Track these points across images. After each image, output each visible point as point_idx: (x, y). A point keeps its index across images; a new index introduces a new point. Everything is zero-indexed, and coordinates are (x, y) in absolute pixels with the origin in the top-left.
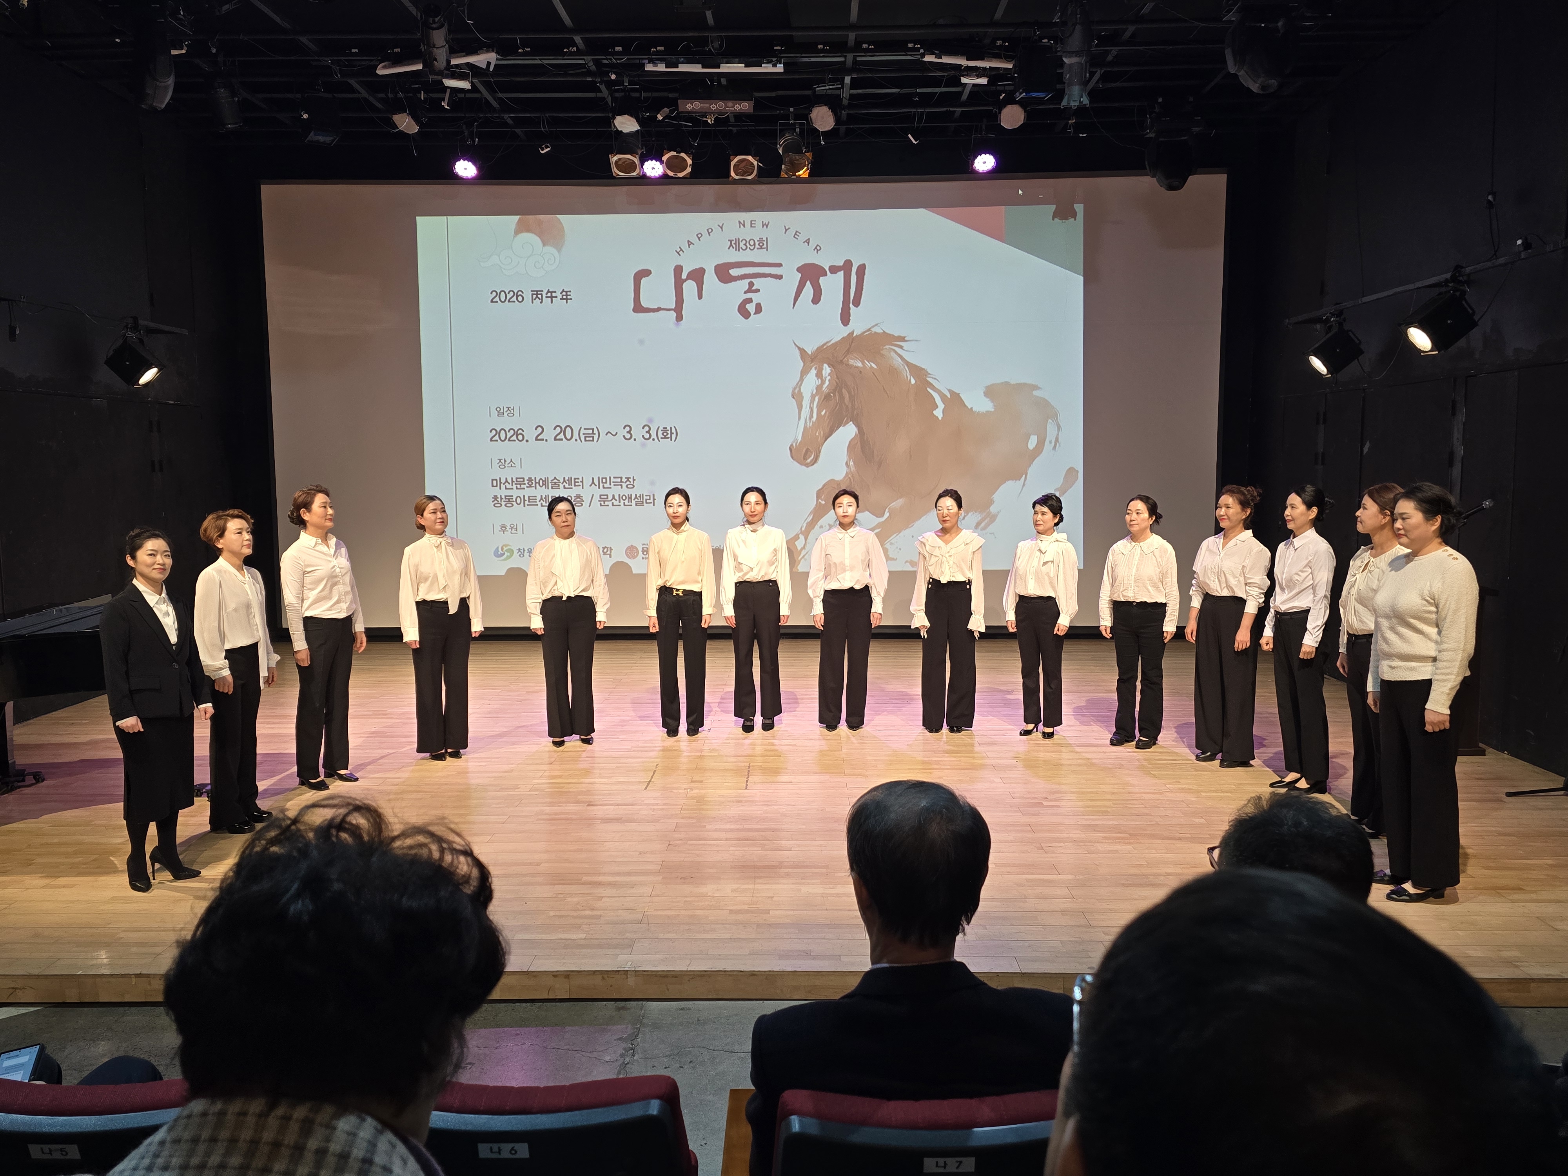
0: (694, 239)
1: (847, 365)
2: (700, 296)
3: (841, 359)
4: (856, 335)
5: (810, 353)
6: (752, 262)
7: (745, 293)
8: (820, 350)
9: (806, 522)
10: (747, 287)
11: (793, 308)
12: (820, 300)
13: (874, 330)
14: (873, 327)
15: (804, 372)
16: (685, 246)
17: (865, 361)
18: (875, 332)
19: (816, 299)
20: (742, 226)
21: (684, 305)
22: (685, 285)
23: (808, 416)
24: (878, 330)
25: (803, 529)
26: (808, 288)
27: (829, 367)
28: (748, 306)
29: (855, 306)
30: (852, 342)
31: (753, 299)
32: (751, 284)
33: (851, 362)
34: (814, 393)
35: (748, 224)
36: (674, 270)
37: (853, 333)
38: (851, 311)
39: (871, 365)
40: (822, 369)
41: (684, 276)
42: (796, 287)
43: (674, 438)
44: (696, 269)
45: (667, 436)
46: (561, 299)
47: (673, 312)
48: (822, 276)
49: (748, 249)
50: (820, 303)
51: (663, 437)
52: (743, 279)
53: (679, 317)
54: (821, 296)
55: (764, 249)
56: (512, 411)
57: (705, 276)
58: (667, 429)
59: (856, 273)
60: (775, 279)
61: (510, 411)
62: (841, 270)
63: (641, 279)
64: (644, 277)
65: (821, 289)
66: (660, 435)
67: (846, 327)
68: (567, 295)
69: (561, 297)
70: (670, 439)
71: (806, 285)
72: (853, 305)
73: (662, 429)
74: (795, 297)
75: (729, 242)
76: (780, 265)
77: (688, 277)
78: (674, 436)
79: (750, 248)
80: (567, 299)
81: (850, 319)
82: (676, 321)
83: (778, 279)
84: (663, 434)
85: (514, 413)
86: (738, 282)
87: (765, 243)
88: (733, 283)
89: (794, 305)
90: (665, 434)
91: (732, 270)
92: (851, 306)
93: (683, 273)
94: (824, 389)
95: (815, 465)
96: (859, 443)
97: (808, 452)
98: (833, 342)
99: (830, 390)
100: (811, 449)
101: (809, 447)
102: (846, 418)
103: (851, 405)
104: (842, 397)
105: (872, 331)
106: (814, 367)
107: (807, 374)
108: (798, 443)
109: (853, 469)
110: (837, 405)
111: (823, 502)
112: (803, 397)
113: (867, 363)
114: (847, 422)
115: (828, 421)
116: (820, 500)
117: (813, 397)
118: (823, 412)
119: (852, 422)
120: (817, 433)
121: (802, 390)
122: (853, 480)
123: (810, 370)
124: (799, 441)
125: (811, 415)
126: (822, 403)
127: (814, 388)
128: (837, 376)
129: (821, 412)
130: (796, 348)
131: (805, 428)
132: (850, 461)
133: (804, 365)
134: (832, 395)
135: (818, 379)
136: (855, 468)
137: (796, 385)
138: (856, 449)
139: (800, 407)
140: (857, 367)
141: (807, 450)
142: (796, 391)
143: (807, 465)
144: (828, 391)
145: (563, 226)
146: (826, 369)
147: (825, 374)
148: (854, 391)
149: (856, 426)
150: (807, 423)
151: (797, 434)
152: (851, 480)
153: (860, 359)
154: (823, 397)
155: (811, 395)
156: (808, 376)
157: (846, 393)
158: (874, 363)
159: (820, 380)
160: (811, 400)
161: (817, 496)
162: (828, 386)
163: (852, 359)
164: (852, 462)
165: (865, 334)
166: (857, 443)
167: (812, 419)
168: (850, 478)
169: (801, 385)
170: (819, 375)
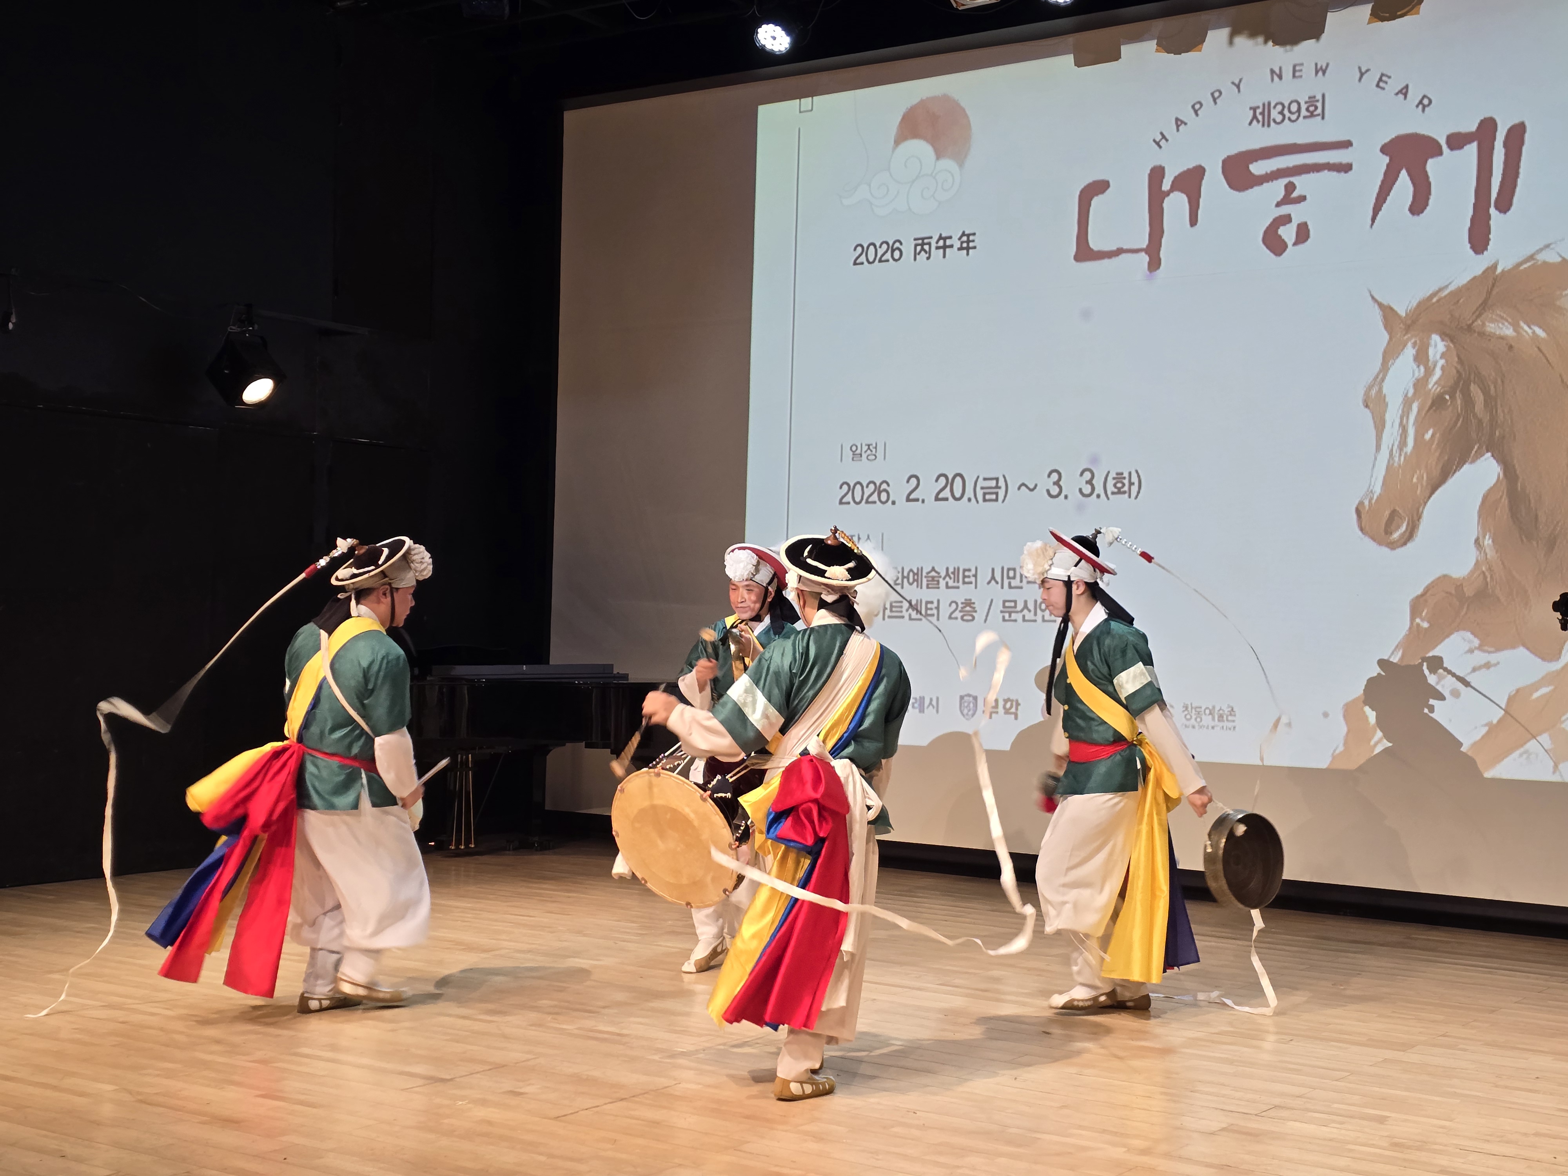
0: (1187, 115)
1: (1482, 334)
2: (1193, 221)
4: (1503, 271)
5: (1403, 314)
6: (1295, 145)
7: (1278, 205)
8: (1424, 306)
10: (1282, 193)
11: (1371, 228)
12: (1427, 205)
13: (1541, 257)
14: (1540, 251)
15: (1390, 354)
16: (1170, 129)
17: (1522, 324)
18: (1545, 263)
19: (1418, 205)
20: (1276, 78)
21: (1164, 241)
22: (1167, 203)
23: (1396, 443)
24: (1552, 257)
26: (1404, 184)
27: (1443, 340)
28: (1282, 231)
29: (1500, 211)
30: (1493, 285)
31: (1293, 216)
32: (1290, 188)
33: (1491, 327)
34: (1410, 394)
35: (1287, 74)
36: (1149, 175)
37: (1494, 267)
38: (1492, 223)
39: (1534, 332)
40: (1428, 345)
41: (1166, 186)
42: (1379, 183)
43: (1134, 494)
44: (1189, 170)
45: (1122, 490)
46: (959, 249)
47: (1143, 254)
48: (1432, 157)
49: (1286, 120)
50: (1426, 212)
51: (1116, 490)
52: (1277, 179)
53: (1155, 264)
54: (1428, 199)
55: (1318, 115)
56: (874, 450)
57: (1204, 182)
58: (1124, 476)
59: (1506, 144)
60: (1335, 174)
61: (871, 451)
62: (1473, 141)
63: (1091, 200)
64: (1097, 195)
65: (1430, 184)
66: (1110, 488)
67: (1480, 256)
68: (968, 242)
69: (959, 246)
70: (1127, 495)
71: (1399, 179)
72: (1497, 208)
73: (1115, 476)
74: (1375, 205)
75: (1252, 112)
76: (1347, 144)
77: (1175, 187)
78: (1135, 489)
79: (1289, 119)
80: (968, 249)
81: (1489, 240)
82: (1148, 272)
83: (1343, 174)
84: (1115, 485)
85: (877, 455)
86: (1265, 185)
87: (1319, 105)
88: (1256, 189)
89: (1373, 220)
90: (1119, 485)
91: (1255, 164)
92: (1492, 211)
93: (1164, 181)
94: (1430, 386)
95: (1409, 545)
96: (1505, 496)
97: (1396, 518)
98: (1452, 288)
99: (1443, 387)
100: (1400, 511)
101: (1398, 509)
102: (1476, 447)
103: (1488, 418)
104: (1469, 401)
105: (1538, 260)
106: (1413, 341)
107: (1397, 357)
108: (1373, 501)
109: (1491, 553)
110: (1458, 420)
111: (1425, 625)
112: (1387, 405)
113: (1526, 328)
114: (1479, 455)
115: (1437, 454)
116: (1418, 620)
117: (1407, 403)
118: (1428, 436)
119: (1489, 454)
120: (1415, 480)
121: (1385, 391)
122: (1491, 577)
123: (1402, 350)
124: (1375, 497)
125: (1403, 443)
126: (1426, 414)
127: (1411, 385)
128: (1459, 358)
129: (1423, 435)
130: (1376, 306)
131: (1389, 468)
132: (1484, 537)
133: (1391, 339)
134: (1447, 397)
135: (1418, 366)
136: (1497, 552)
137: (1373, 380)
138: (1499, 510)
139: (1380, 426)
140: (1502, 338)
141: (1394, 513)
142: (1373, 392)
143: (1393, 546)
144: (1439, 389)
145: (969, 121)
146: (1436, 346)
147: (1434, 356)
148: (1495, 387)
149: (1497, 461)
150: (1393, 459)
151: (1373, 480)
152: (1485, 578)
153: (1510, 320)
154: (1429, 402)
155: (1404, 399)
156: (1398, 361)
157: (1480, 392)
158: (1540, 327)
159: (1422, 369)
160: (1403, 411)
161: (1416, 607)
162: (1440, 379)
163: (1492, 321)
164: (1489, 539)
165: (1522, 268)
166: (1501, 497)
167: (1405, 450)
168: (1483, 573)
169: (1383, 380)
170: (1421, 357)
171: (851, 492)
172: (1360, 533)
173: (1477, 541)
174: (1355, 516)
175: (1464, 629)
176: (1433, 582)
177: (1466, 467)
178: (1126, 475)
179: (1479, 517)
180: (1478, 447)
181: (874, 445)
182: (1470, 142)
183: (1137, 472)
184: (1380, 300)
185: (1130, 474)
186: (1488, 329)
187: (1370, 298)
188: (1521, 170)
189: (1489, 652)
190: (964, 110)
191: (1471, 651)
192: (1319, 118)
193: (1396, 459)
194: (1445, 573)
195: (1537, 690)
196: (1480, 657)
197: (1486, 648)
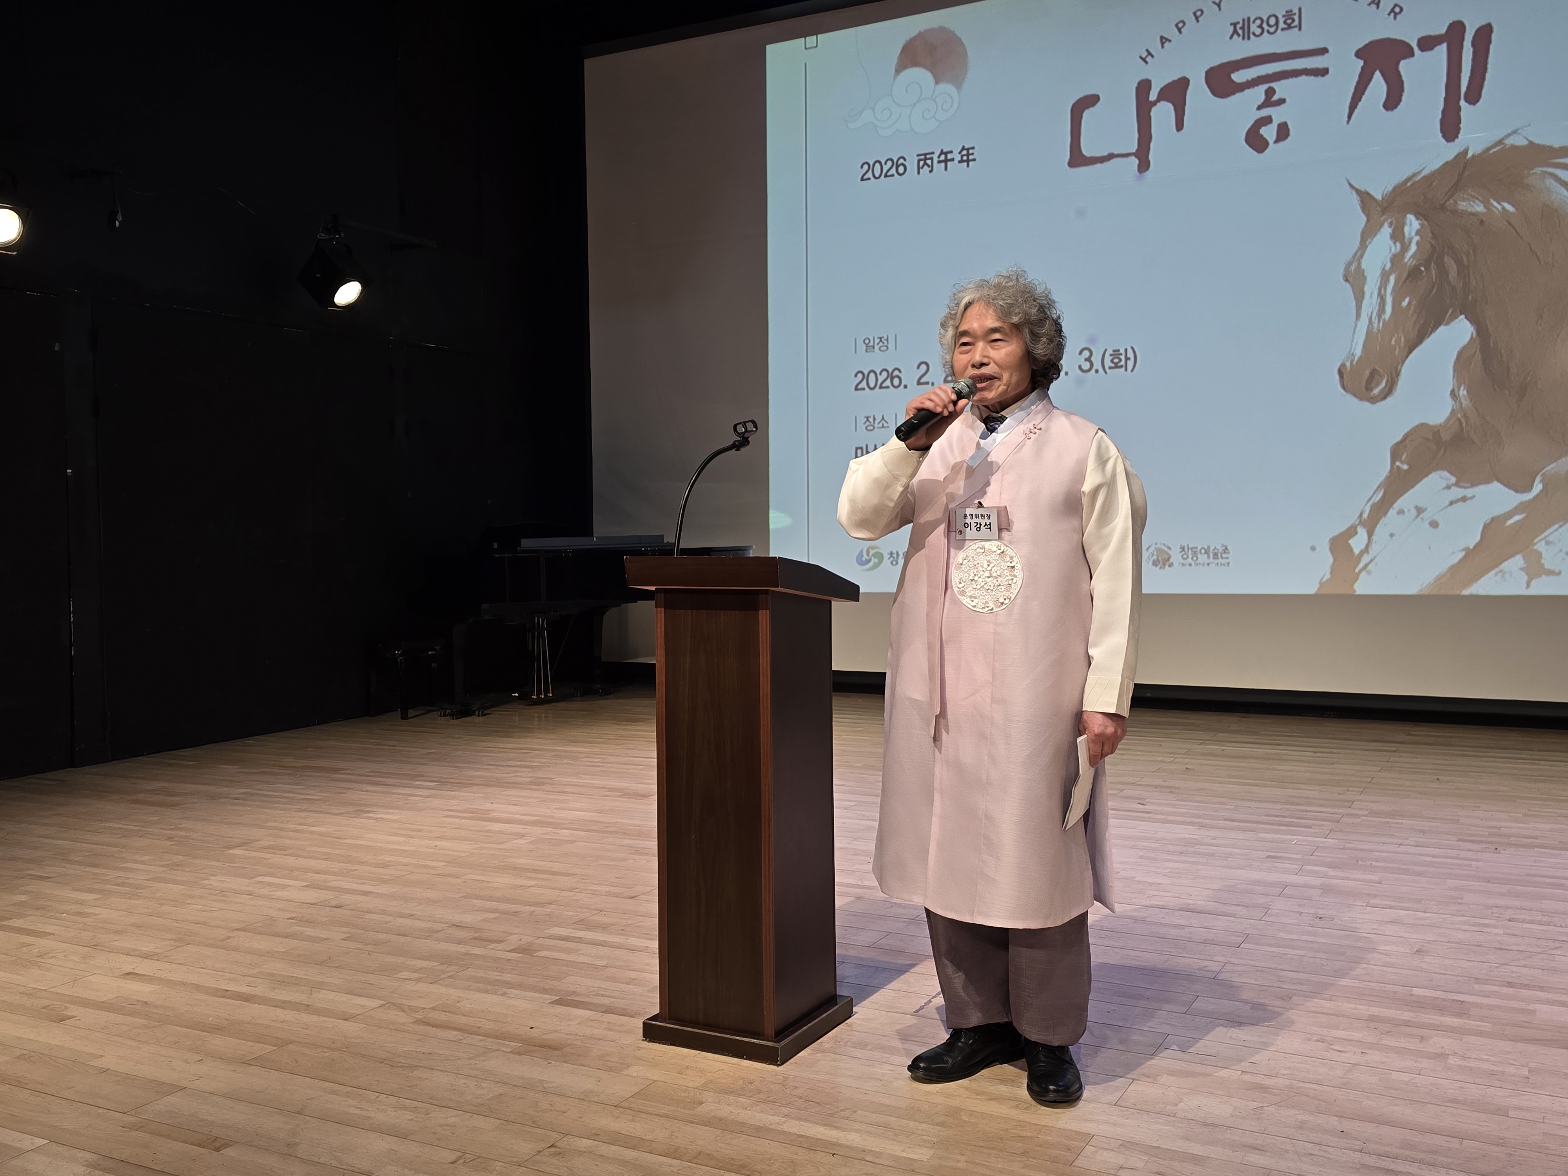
0: (1171, 33)
1: (1455, 212)
2: (1180, 126)
3: (1441, 202)
4: (1473, 156)
5: (1379, 197)
6: (1274, 54)
7: (1259, 108)
8: (1400, 190)
9: (1371, 502)
10: (1263, 97)
11: (1348, 122)
12: (1400, 100)
13: (1509, 141)
14: (1509, 135)
15: (1367, 234)
16: (1155, 47)
17: (1492, 201)
18: (1513, 146)
19: (1392, 101)
21: (1152, 144)
22: (1154, 111)
23: (1375, 311)
24: (1519, 141)
25: (1365, 516)
26: (1378, 83)
27: (1417, 219)
28: (1263, 131)
29: (1470, 104)
30: (1464, 169)
31: (1273, 117)
32: (1270, 92)
33: (1463, 205)
34: (1388, 268)
36: (1137, 89)
37: (1465, 152)
38: (1462, 114)
39: (1504, 208)
40: (1404, 224)
41: (1153, 96)
42: (1354, 84)
43: (1130, 366)
44: (1174, 81)
45: (1119, 364)
46: (960, 162)
47: (1133, 158)
48: (1404, 58)
49: (1265, 33)
50: (1399, 107)
51: (1113, 365)
52: (1257, 85)
53: (1144, 165)
54: (1401, 95)
55: (1295, 27)
56: (886, 342)
57: (1189, 92)
58: (1120, 352)
59: (1473, 44)
60: (1312, 78)
61: (883, 343)
62: (1443, 42)
63: (1083, 112)
64: (1088, 107)
65: (1402, 82)
66: (1108, 363)
67: (1451, 144)
68: (968, 155)
69: (960, 159)
70: (1123, 369)
71: (1373, 80)
72: (1466, 100)
73: (1112, 353)
74: (1351, 103)
75: (1232, 28)
76: (1323, 51)
77: (1160, 98)
78: (1130, 364)
79: (1268, 32)
80: (968, 161)
81: (1460, 128)
82: (1138, 174)
83: (1320, 78)
84: (1112, 361)
85: (889, 346)
86: (1247, 91)
87: (1296, 18)
88: (1238, 96)
89: (1350, 116)
90: (1116, 360)
91: (1237, 73)
92: (1462, 103)
93: (1151, 92)
94: (1406, 260)
95: (1388, 399)
96: (1478, 352)
97: (1375, 376)
98: (1425, 173)
99: (1418, 260)
100: (1380, 370)
101: (1377, 368)
102: (1450, 311)
103: (1461, 284)
104: (1443, 271)
105: (1506, 145)
106: (1389, 221)
107: (1375, 236)
108: (1354, 363)
109: (1465, 402)
110: (1433, 287)
111: (1405, 467)
112: (1365, 278)
113: (1495, 204)
114: (1454, 317)
115: (1414, 318)
116: (1398, 463)
117: (1385, 276)
118: (1405, 303)
119: (1463, 317)
120: (1393, 342)
121: (1363, 266)
122: (1467, 422)
123: (1379, 229)
124: (1356, 359)
125: (1382, 310)
126: (1402, 285)
127: (1388, 260)
128: (1433, 233)
129: (1401, 303)
130: (1354, 192)
131: (1369, 333)
132: (1459, 389)
133: (1368, 220)
134: (1423, 269)
135: (1395, 243)
136: (1471, 400)
137: (1352, 257)
138: (1473, 364)
139: (1359, 297)
140: (1473, 214)
141: (1373, 373)
142: (1353, 268)
143: (1373, 400)
144: (1414, 262)
145: (965, 50)
146: (1411, 224)
147: (1410, 232)
148: (1467, 258)
149: (1471, 322)
150: (1372, 325)
151: (1354, 344)
152: (1461, 423)
153: (1480, 198)
154: (1405, 275)
155: (1382, 272)
156: (1375, 239)
157: (1453, 262)
158: (1509, 203)
159: (1398, 245)
160: (1381, 283)
161: (1396, 452)
162: (1415, 253)
163: (1464, 200)
164: (1464, 390)
165: (1491, 152)
166: (1475, 353)
167: (1383, 317)
168: (1459, 420)
169: (1361, 256)
170: (1397, 235)
171: (865, 380)
172: (1342, 391)
173: (1453, 393)
174: (1337, 377)
175: (1441, 469)
176: (1411, 430)
177: (1442, 329)
178: (1122, 351)
179: (1454, 371)
180: (1453, 311)
181: (886, 338)
182: (1440, 43)
183: (1132, 348)
184: (1357, 186)
185: (1126, 350)
186: (1460, 207)
187: (1348, 186)
188: (1489, 66)
189: (1465, 488)
190: (960, 39)
191: (1448, 487)
192: (1296, 29)
193: (1376, 325)
194: (1423, 421)
195: (1511, 518)
196: (1458, 493)
197: (1462, 484)
